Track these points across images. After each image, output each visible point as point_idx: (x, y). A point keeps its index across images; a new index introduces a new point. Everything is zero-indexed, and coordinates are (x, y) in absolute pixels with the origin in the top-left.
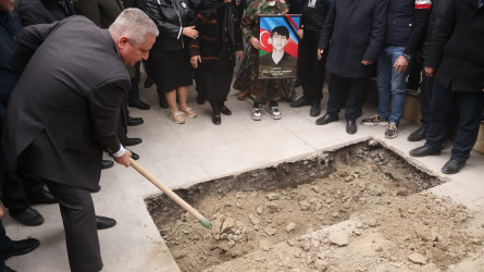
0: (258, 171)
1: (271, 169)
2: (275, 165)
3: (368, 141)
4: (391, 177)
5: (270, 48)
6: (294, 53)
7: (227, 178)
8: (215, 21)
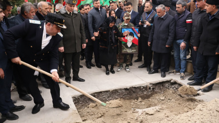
0: (121, 89)
1: (126, 89)
2: (128, 88)
3: (170, 81)
4: (181, 96)
5: (126, 41)
6: (137, 43)
7: (107, 91)
8: (106, 33)
